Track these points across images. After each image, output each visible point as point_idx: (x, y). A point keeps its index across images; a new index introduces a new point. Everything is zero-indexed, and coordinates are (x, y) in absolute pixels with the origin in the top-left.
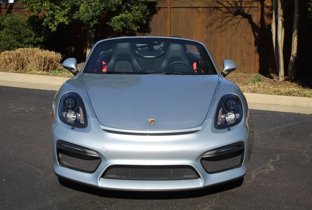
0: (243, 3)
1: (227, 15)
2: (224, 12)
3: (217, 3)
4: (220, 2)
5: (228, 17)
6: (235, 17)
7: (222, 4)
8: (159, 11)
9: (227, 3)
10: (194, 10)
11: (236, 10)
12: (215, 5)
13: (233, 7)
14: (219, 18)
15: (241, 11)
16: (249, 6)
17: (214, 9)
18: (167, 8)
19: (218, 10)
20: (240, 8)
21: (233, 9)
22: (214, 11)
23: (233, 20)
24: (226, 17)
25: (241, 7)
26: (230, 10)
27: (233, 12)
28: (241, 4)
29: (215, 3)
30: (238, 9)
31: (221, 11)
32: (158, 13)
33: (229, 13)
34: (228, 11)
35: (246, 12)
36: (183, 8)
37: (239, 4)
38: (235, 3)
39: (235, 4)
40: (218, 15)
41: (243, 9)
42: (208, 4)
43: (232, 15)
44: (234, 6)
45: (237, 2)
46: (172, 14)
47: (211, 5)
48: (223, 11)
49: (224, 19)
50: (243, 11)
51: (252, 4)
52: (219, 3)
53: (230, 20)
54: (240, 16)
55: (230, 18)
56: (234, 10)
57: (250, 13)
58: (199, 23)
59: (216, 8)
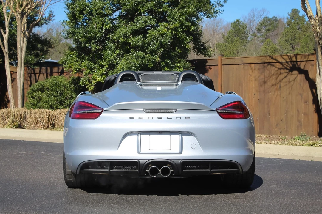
0: (298, 57)
1: (282, 71)
2: (279, 69)
3: (270, 58)
4: (274, 57)
5: (282, 73)
6: (291, 73)
7: (275, 59)
8: (209, 70)
9: (281, 59)
10: (247, 67)
11: (291, 66)
12: (269, 60)
13: (287, 62)
14: (273, 75)
15: (297, 66)
16: (306, 59)
17: (268, 65)
18: (217, 65)
19: (272, 67)
20: (295, 63)
21: (288, 64)
22: (268, 68)
23: (289, 77)
24: (281, 73)
25: (297, 62)
26: (285, 66)
27: (288, 68)
28: (296, 58)
29: (268, 57)
30: (293, 63)
31: (275, 67)
32: (209, 72)
33: (284, 69)
34: (283, 67)
35: (302, 67)
36: (234, 65)
37: (294, 59)
38: (289, 57)
39: (289, 59)
40: (273, 72)
41: (299, 63)
42: (261, 59)
43: (287, 71)
44: (288, 60)
45: (292, 56)
46: (223, 72)
47: (264, 61)
48: (277, 67)
49: (279, 76)
50: (299, 66)
51: (308, 58)
52: (272, 58)
53: (285, 77)
54: (296, 72)
55: (285, 75)
56: (289, 66)
57: (306, 69)
58: (252, 81)
59: (269, 63)
